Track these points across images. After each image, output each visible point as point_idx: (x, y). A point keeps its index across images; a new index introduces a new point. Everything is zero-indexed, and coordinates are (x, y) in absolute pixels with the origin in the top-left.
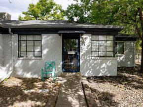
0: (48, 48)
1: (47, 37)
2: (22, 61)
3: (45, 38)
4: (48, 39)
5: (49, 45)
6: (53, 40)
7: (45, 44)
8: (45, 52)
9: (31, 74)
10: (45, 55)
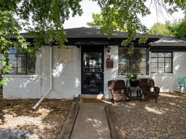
0: (179, 64)
1: (179, 55)
2: (155, 76)
3: (176, 56)
4: (180, 56)
5: (180, 62)
6: (184, 58)
7: (176, 61)
8: (176, 68)
9: (163, 89)
10: (176, 71)
